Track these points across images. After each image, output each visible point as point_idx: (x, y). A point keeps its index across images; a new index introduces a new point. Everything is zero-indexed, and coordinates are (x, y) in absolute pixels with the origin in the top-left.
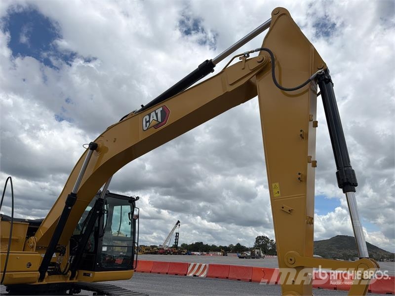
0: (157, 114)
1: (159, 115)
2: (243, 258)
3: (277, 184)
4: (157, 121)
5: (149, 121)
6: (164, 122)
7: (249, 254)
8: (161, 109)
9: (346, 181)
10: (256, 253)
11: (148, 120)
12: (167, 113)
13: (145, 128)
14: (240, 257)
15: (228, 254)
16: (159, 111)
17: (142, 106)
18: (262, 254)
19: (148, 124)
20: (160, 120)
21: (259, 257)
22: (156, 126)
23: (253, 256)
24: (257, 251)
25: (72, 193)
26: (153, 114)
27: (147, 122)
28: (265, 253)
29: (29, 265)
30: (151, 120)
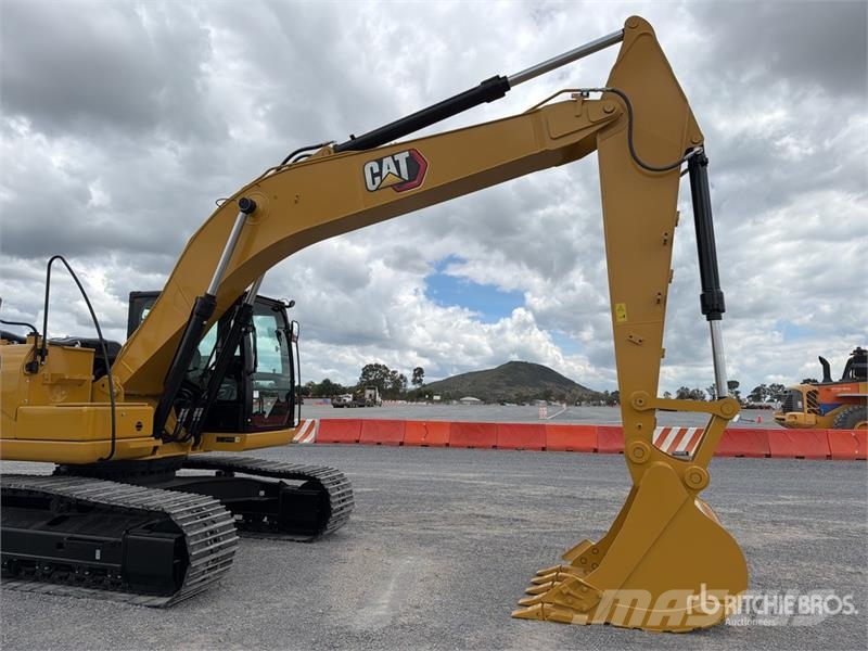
0: (397, 164)
1: (403, 167)
2: (342, 406)
3: (623, 305)
4: (400, 176)
5: (380, 174)
6: (416, 182)
7: (349, 399)
8: (407, 154)
10: (367, 396)
11: (376, 170)
12: (422, 165)
13: (371, 187)
15: (305, 401)
16: (402, 158)
17: (352, 137)
19: (377, 179)
20: (405, 175)
21: (374, 403)
22: (399, 187)
23: (360, 401)
24: (368, 392)
25: (208, 295)
26: (388, 161)
27: (374, 175)
29: (139, 426)
30: (385, 172)
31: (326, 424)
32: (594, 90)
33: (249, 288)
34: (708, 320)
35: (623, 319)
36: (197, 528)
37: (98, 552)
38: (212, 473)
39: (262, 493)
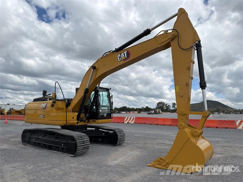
0: (124, 54)
1: (126, 55)
2: (150, 114)
3: (178, 86)
5: (121, 57)
6: (128, 58)
7: (153, 112)
8: (126, 52)
9: (202, 86)
10: (157, 111)
11: (120, 56)
12: (130, 54)
13: (119, 60)
14: (148, 114)
15: (141, 112)
16: (125, 53)
17: (116, 49)
18: (161, 112)
19: (120, 58)
20: (126, 57)
21: (159, 113)
22: (124, 60)
23: (156, 113)
24: (158, 110)
25: (87, 88)
26: (122, 54)
27: (119, 58)
28: (162, 111)
29: (73, 118)
30: (122, 56)
31: (137, 118)
32: (169, 30)
33: (97, 86)
34: (202, 89)
35: (178, 90)
36: (80, 140)
37: (63, 144)
38: (94, 129)
39: (104, 134)
